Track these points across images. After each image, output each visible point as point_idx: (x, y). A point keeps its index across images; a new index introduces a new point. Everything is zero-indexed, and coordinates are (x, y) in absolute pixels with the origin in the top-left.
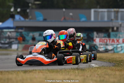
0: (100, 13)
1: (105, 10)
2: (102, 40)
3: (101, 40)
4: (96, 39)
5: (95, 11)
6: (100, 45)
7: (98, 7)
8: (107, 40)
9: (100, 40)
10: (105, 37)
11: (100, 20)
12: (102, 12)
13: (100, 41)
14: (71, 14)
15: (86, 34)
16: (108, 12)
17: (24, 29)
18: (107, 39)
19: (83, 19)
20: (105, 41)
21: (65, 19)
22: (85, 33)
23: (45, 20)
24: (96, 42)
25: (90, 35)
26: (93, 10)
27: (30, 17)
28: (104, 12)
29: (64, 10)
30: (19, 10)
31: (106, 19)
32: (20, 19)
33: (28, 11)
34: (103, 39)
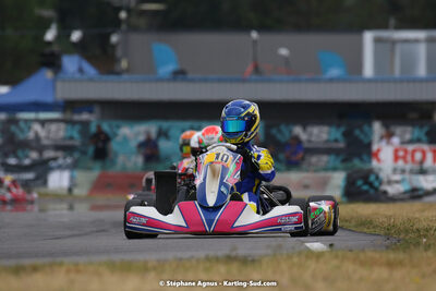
0: (398, 48)
1: (421, 35)
2: (406, 151)
3: (401, 153)
4: (379, 151)
5: (377, 41)
6: (395, 171)
7: (392, 22)
8: (424, 153)
9: (396, 151)
10: (419, 141)
11: (397, 73)
12: (406, 41)
13: (396, 158)
14: (284, 52)
15: (343, 129)
16: (429, 41)
17: (97, 109)
18: (426, 147)
19: (335, 72)
20: (418, 156)
21: (257, 70)
22: (338, 126)
23: (179, 75)
24: (379, 160)
25: (357, 132)
26: (368, 37)
27: (124, 64)
28: (416, 41)
29: (254, 35)
30: (76, 36)
31: (422, 71)
32: (81, 70)
33: (114, 39)
34: (410, 148)
